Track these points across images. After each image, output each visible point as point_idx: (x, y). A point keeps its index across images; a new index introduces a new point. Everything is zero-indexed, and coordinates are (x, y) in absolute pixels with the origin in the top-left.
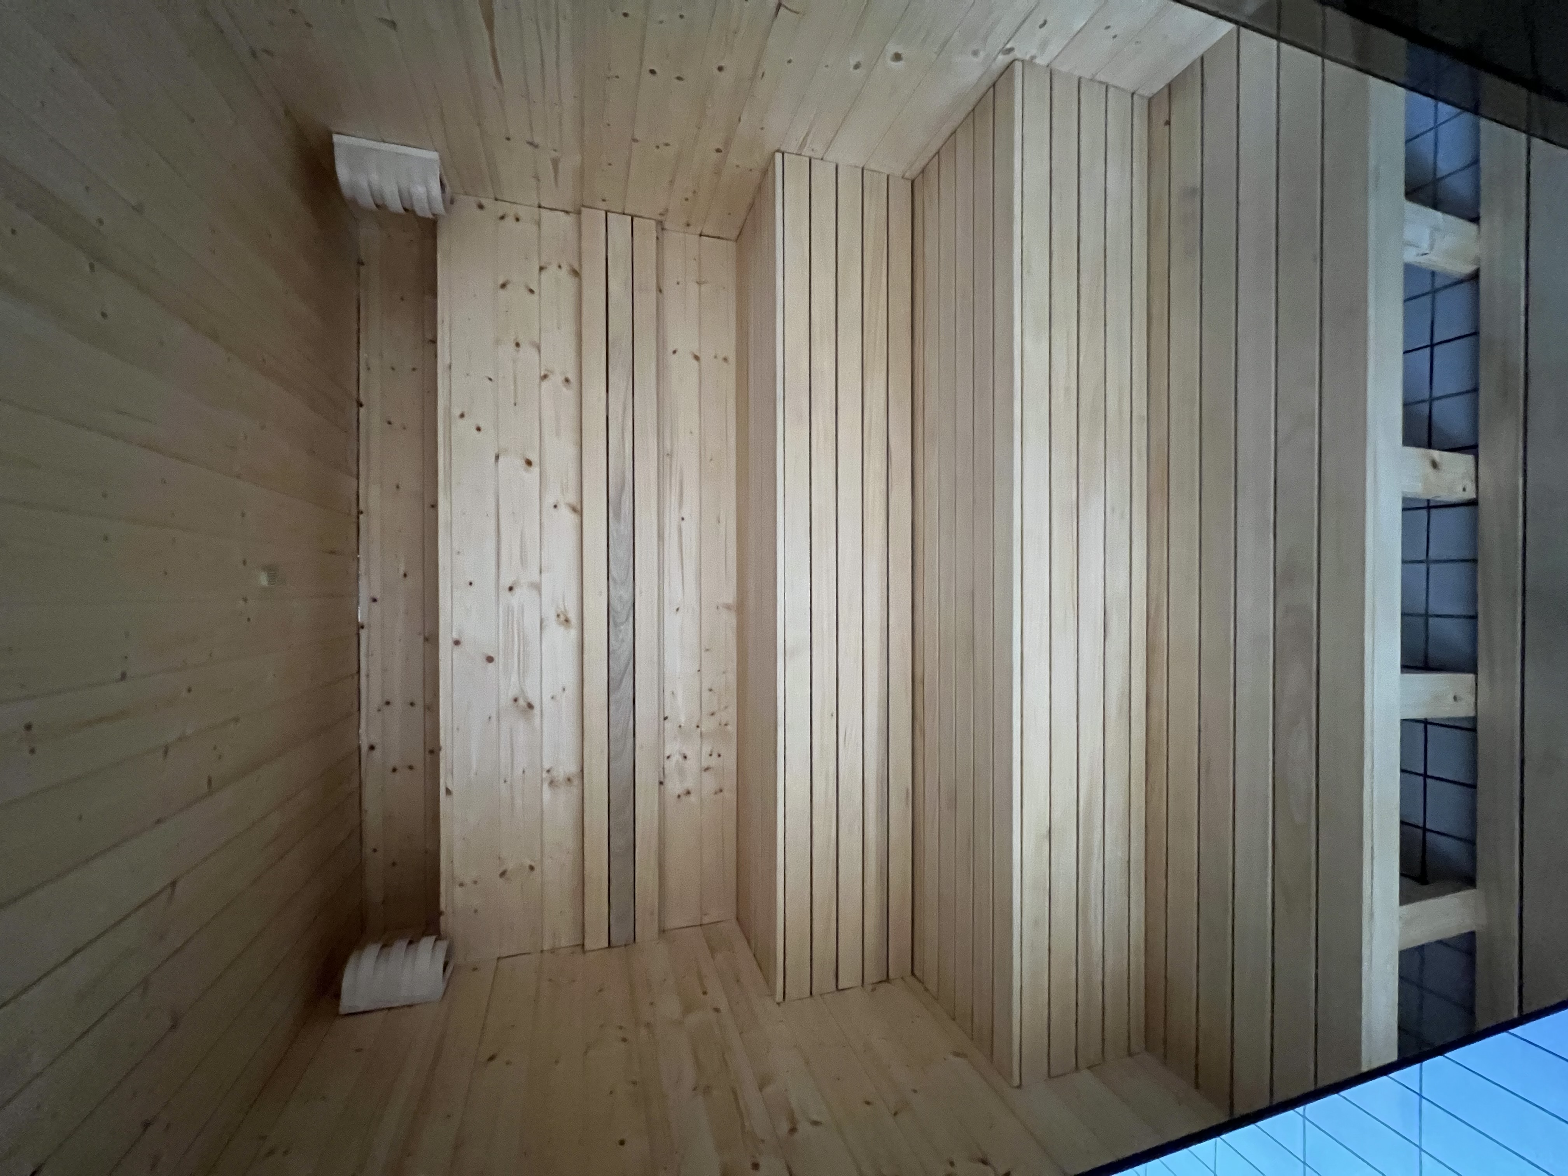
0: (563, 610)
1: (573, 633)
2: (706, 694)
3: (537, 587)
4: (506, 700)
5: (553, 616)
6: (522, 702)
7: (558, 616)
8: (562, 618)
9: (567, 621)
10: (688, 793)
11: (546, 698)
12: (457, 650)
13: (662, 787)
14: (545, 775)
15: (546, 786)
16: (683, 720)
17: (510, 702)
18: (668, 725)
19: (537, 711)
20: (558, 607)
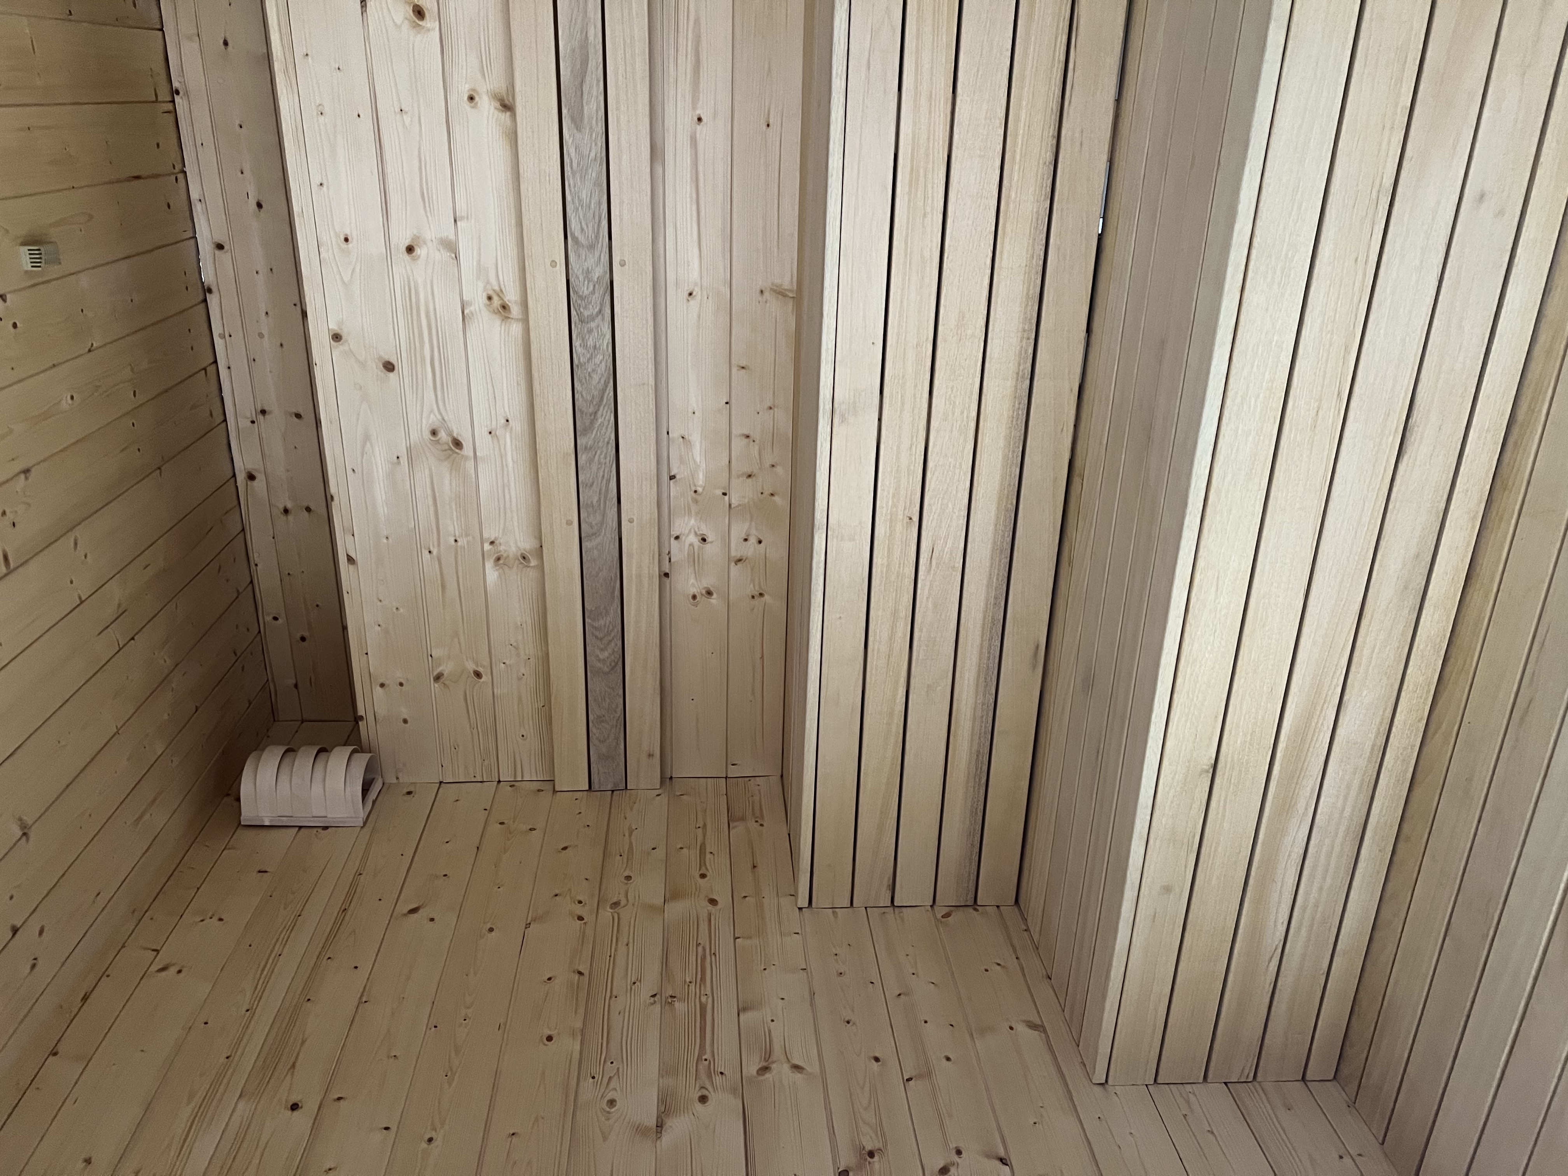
0: (497, 288)
1: (516, 329)
2: (738, 444)
3: (451, 247)
4: (419, 433)
5: (482, 300)
6: (443, 435)
7: (490, 298)
8: (496, 302)
9: (504, 307)
10: (709, 593)
11: (481, 432)
12: (339, 349)
13: (667, 581)
14: (487, 546)
15: (489, 565)
16: (701, 480)
17: (427, 435)
18: (674, 489)
19: (467, 450)
20: (488, 282)
